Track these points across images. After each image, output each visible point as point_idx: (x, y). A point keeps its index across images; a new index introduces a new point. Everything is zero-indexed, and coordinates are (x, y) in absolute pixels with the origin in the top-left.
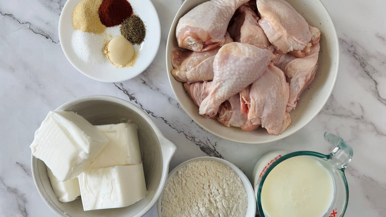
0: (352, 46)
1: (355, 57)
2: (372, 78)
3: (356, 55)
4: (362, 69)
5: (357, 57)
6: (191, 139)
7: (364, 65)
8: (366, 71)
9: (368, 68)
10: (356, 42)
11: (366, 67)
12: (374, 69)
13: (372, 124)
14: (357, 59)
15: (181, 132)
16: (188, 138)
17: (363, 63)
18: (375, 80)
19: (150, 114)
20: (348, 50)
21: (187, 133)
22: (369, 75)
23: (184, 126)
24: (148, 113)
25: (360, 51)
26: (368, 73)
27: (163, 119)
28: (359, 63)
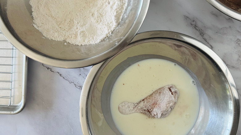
0: (193, 21)
1: (196, 29)
2: (209, 44)
3: (196, 27)
4: (201, 37)
5: (197, 29)
6: (79, 88)
7: (202, 34)
8: (204, 39)
9: (205, 36)
14: (197, 30)
15: (72, 82)
16: (77, 87)
17: (202, 33)
18: (211, 45)
19: (49, 70)
20: (191, 24)
21: (76, 83)
22: (206, 41)
23: (74, 78)
24: (48, 69)
25: (199, 24)
26: (205, 40)
27: (59, 73)
28: (199, 33)
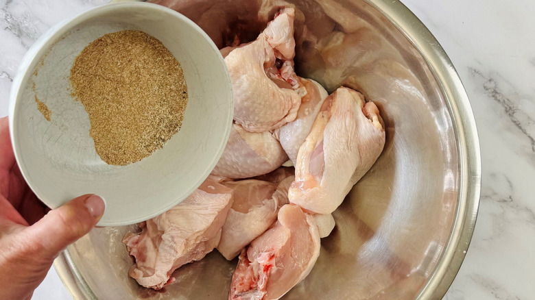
10: (497, 73)
11: (515, 115)
12: (529, 118)
13: (528, 210)
